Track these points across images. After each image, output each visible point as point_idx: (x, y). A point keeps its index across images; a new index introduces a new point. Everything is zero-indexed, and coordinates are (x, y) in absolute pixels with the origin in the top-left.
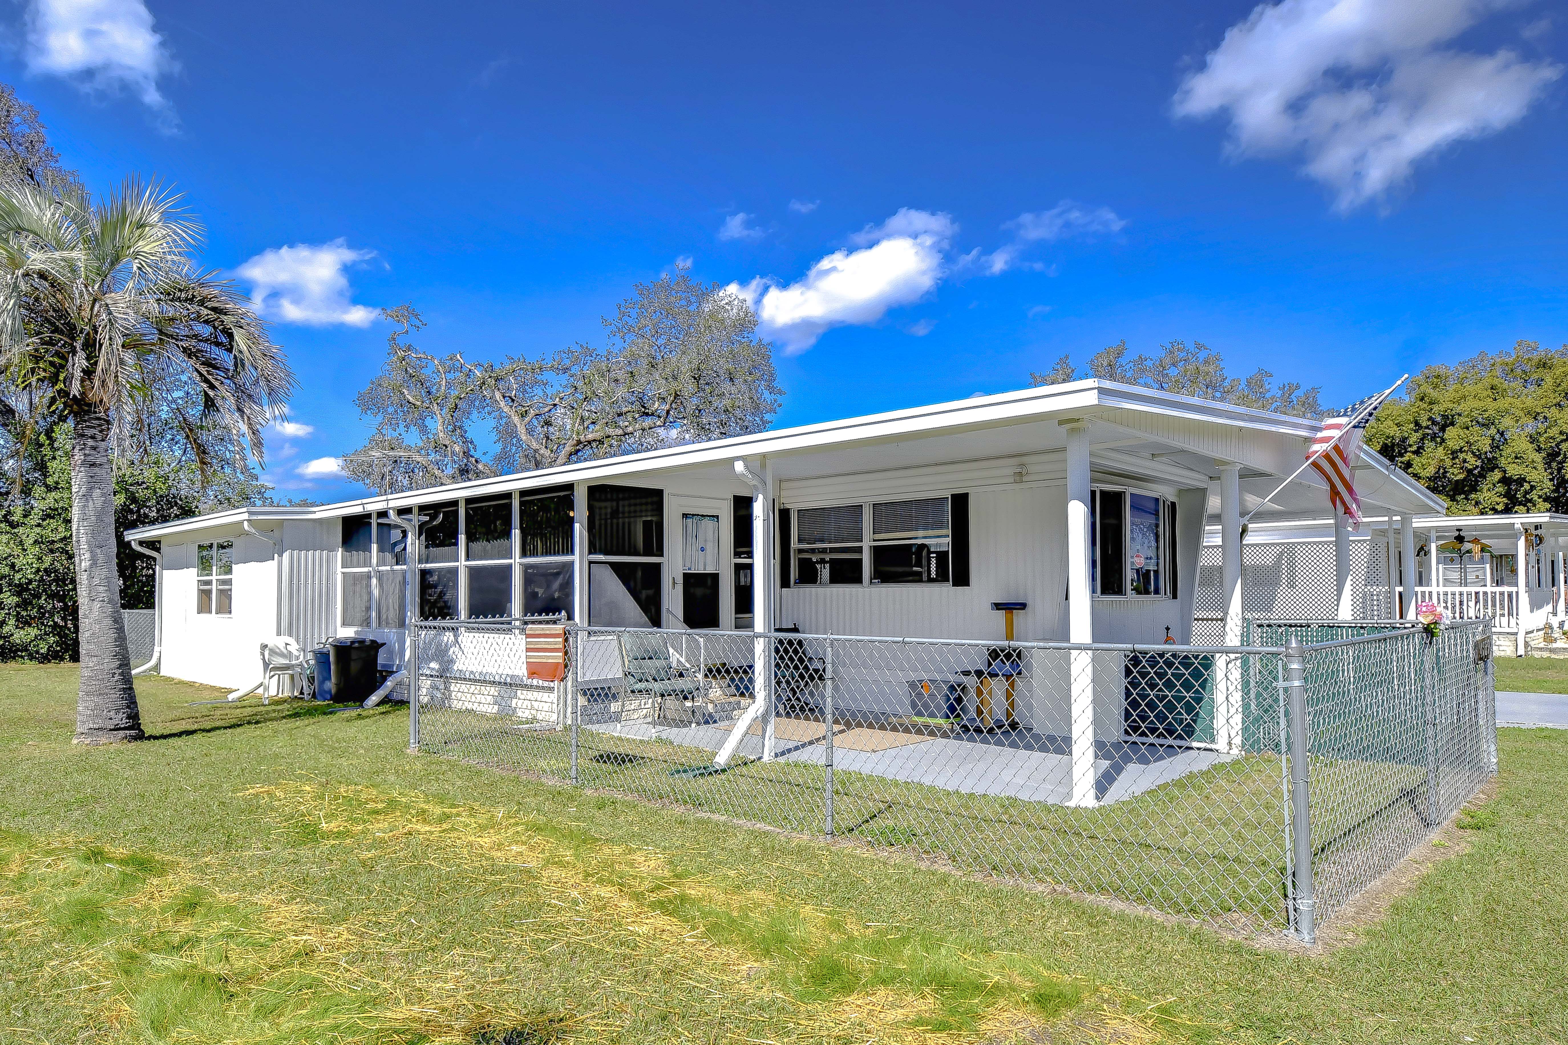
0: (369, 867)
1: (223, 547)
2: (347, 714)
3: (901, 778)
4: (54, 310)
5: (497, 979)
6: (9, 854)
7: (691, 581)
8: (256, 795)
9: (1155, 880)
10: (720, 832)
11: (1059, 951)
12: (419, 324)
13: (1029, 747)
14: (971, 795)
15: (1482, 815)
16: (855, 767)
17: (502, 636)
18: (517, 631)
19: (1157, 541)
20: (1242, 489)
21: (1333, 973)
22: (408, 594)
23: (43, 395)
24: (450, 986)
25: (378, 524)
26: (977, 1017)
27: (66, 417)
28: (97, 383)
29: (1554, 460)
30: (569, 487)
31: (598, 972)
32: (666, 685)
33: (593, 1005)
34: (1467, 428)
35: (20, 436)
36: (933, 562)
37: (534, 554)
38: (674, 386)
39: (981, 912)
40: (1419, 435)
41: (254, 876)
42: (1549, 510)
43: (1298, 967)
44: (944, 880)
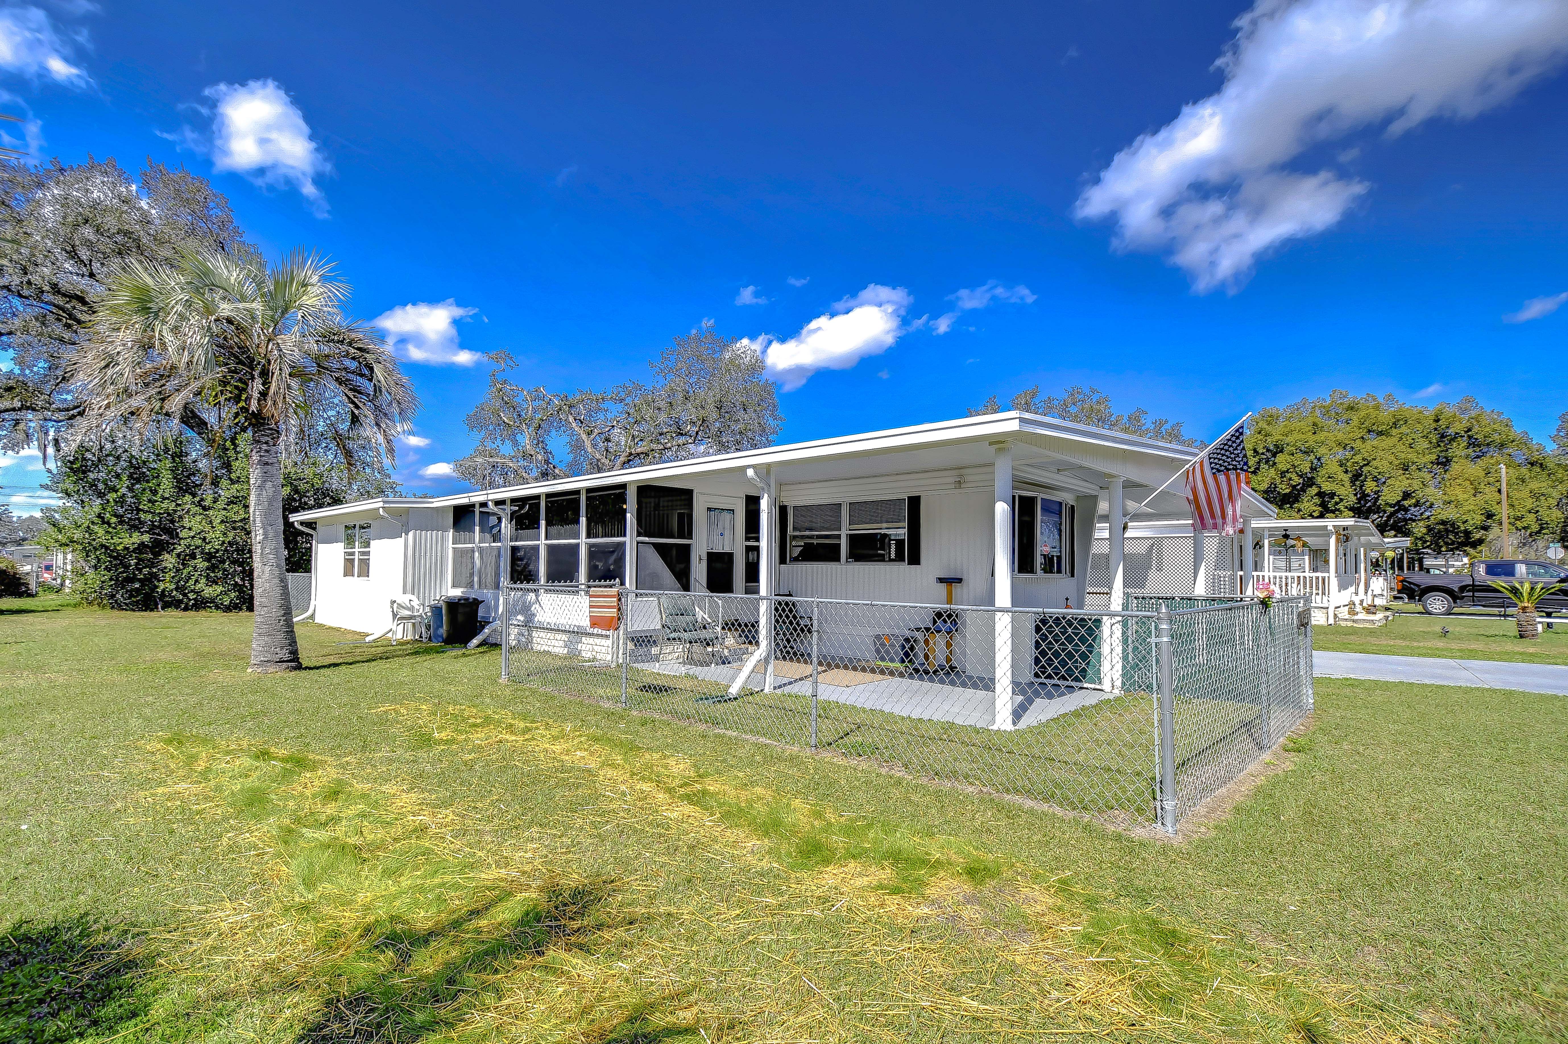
0: (470, 766)
1: (364, 528)
2: (454, 653)
3: (868, 706)
4: (239, 347)
5: (564, 850)
6: (197, 753)
7: (713, 557)
8: (386, 712)
9: (1057, 785)
10: (731, 744)
11: (985, 836)
12: (513, 364)
13: (964, 685)
14: (920, 720)
15: (1302, 741)
16: (833, 698)
17: (572, 597)
18: (583, 593)
19: (1060, 535)
20: (1125, 497)
21: (1190, 856)
22: (502, 564)
23: (229, 411)
24: (529, 855)
25: (480, 512)
26: (923, 884)
27: (246, 428)
28: (270, 403)
29: (1357, 480)
30: (623, 486)
31: (640, 846)
32: (694, 635)
33: (636, 871)
34: (1293, 455)
35: (211, 442)
36: (893, 547)
37: (597, 536)
38: (702, 413)
39: (927, 806)
40: (1256, 459)
41: (383, 772)
42: (1353, 517)
43: (1164, 851)
44: (899, 782)
